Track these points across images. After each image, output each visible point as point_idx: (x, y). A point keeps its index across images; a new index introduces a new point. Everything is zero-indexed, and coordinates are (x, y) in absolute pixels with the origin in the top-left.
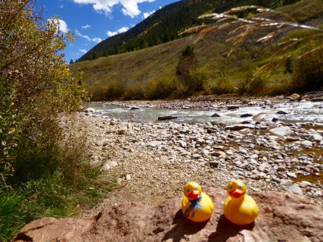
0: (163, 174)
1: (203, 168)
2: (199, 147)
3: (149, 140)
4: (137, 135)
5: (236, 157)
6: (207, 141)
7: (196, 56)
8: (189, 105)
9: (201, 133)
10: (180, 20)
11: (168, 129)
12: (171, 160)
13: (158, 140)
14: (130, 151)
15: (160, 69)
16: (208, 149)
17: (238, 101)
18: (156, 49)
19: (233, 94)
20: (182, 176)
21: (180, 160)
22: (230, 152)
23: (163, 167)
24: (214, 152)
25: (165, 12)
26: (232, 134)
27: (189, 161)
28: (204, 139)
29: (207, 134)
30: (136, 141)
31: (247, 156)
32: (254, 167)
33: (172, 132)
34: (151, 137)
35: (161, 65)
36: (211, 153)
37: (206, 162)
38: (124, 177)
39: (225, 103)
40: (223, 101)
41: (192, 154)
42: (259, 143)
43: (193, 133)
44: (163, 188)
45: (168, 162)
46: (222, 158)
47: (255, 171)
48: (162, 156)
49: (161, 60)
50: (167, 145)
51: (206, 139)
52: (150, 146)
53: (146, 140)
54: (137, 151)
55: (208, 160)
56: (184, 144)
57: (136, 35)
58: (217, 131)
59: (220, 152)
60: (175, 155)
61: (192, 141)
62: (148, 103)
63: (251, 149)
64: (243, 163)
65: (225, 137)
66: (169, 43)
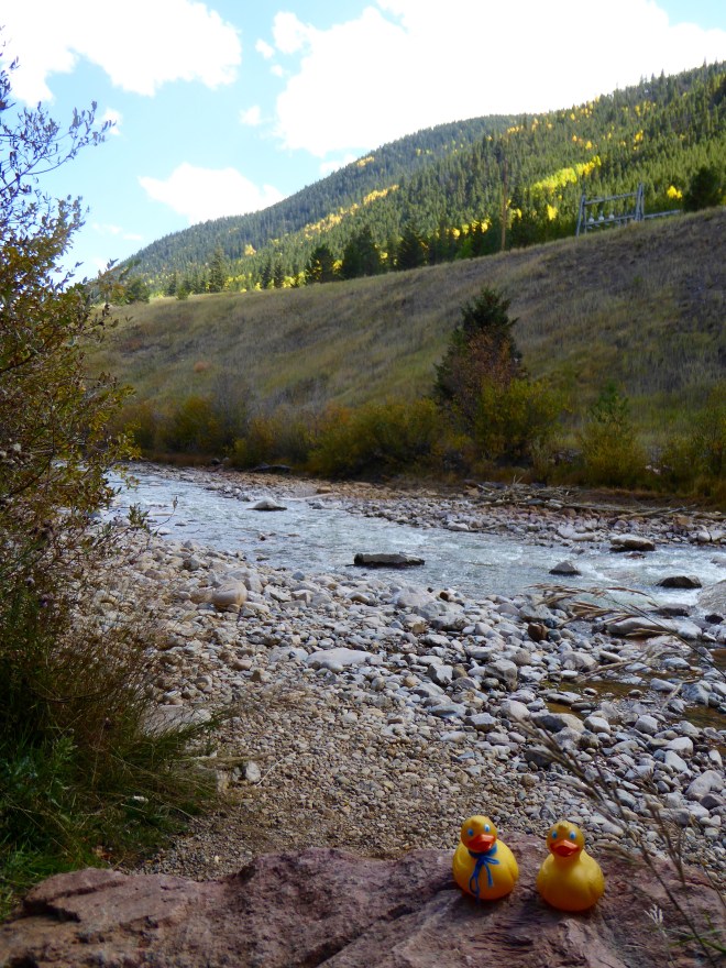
0: (366, 771)
1: (502, 768)
2: (496, 688)
3: (324, 643)
4: (279, 618)
5: (620, 740)
6: (525, 671)
7: (513, 333)
8: (472, 519)
9: (506, 636)
10: (468, 188)
11: (390, 609)
12: (398, 727)
13: (355, 647)
14: (256, 677)
15: (376, 365)
16: (526, 702)
17: (654, 521)
18: (367, 290)
19: (640, 492)
20: (430, 787)
21: (426, 729)
22: (598, 720)
23: (370, 750)
24: (545, 713)
25: (414, 154)
26: (616, 651)
27: (456, 735)
28: (513, 660)
29: (528, 644)
30: (278, 642)
31: (655, 742)
32: (675, 781)
33: (405, 622)
34: (327, 633)
35: (379, 352)
36: (535, 715)
37: (515, 746)
38: (237, 770)
39: (604, 523)
40: (595, 514)
41: (468, 713)
42: (705, 695)
43: (477, 632)
44: (366, 822)
45: (387, 731)
46: (569, 737)
47: (675, 796)
48: (365, 707)
49: (384, 331)
50: (385, 671)
51: (519, 664)
52: (325, 665)
53: (313, 641)
54: (280, 682)
55: (522, 739)
56: (444, 672)
57: (298, 228)
58: (565, 636)
59: (567, 717)
60: (409, 709)
61: (474, 662)
62: (319, 492)
63: (673, 717)
64: (638, 762)
65: (589, 661)
66: (416, 272)
